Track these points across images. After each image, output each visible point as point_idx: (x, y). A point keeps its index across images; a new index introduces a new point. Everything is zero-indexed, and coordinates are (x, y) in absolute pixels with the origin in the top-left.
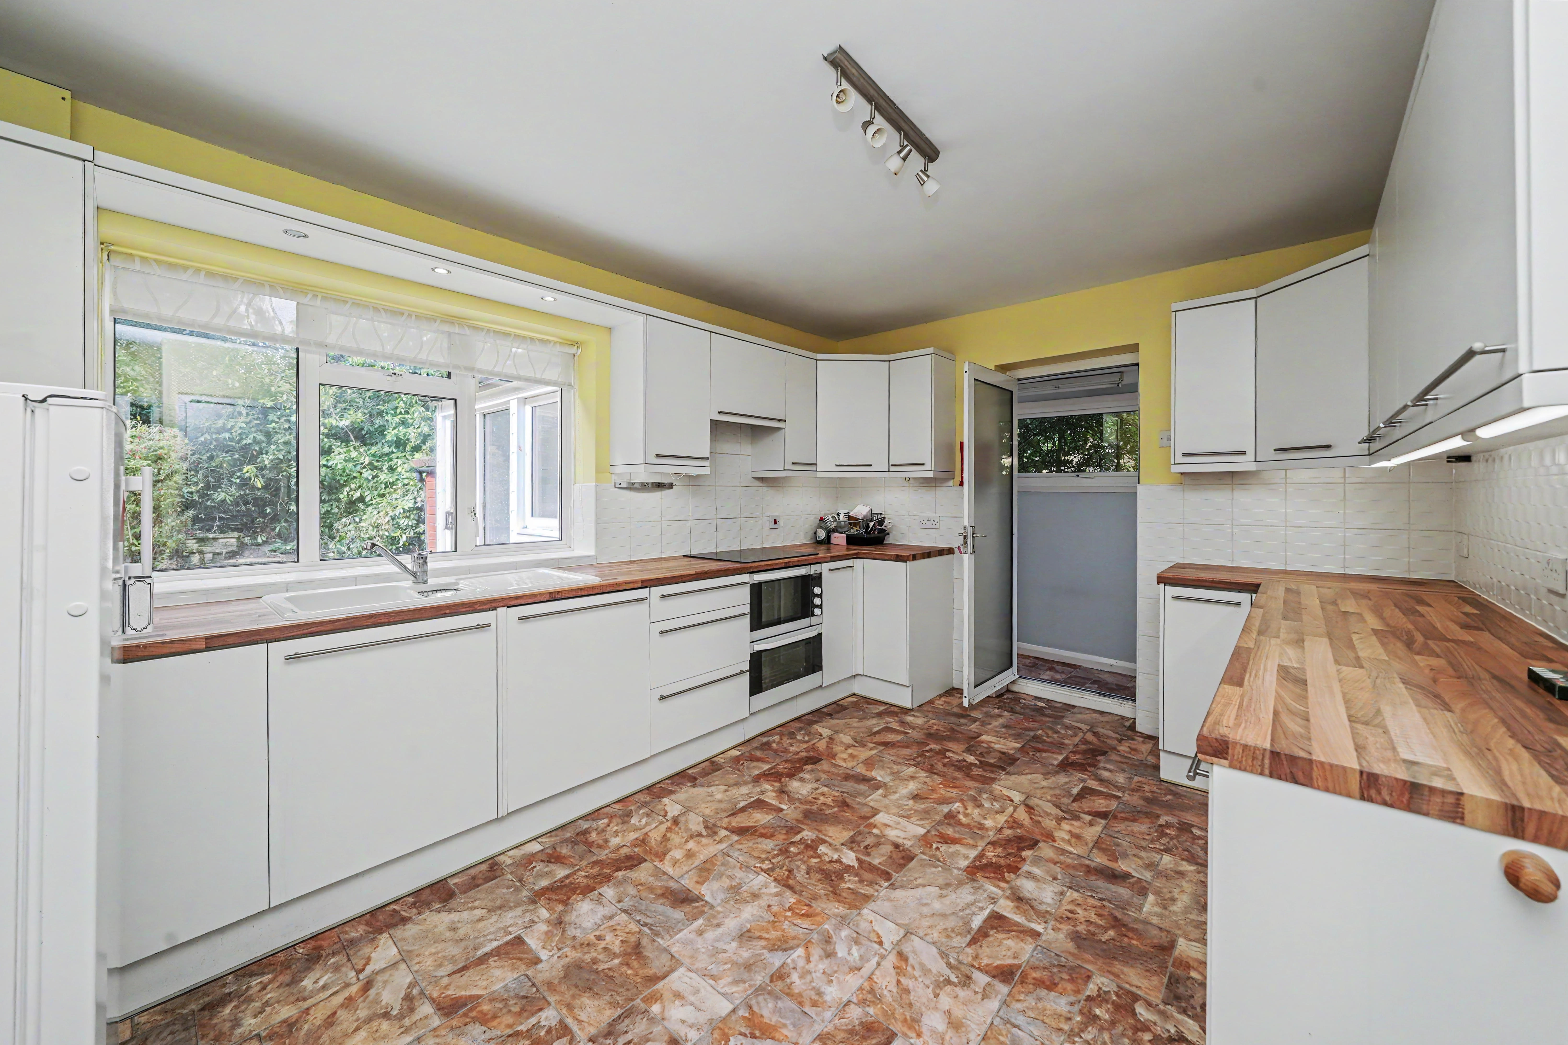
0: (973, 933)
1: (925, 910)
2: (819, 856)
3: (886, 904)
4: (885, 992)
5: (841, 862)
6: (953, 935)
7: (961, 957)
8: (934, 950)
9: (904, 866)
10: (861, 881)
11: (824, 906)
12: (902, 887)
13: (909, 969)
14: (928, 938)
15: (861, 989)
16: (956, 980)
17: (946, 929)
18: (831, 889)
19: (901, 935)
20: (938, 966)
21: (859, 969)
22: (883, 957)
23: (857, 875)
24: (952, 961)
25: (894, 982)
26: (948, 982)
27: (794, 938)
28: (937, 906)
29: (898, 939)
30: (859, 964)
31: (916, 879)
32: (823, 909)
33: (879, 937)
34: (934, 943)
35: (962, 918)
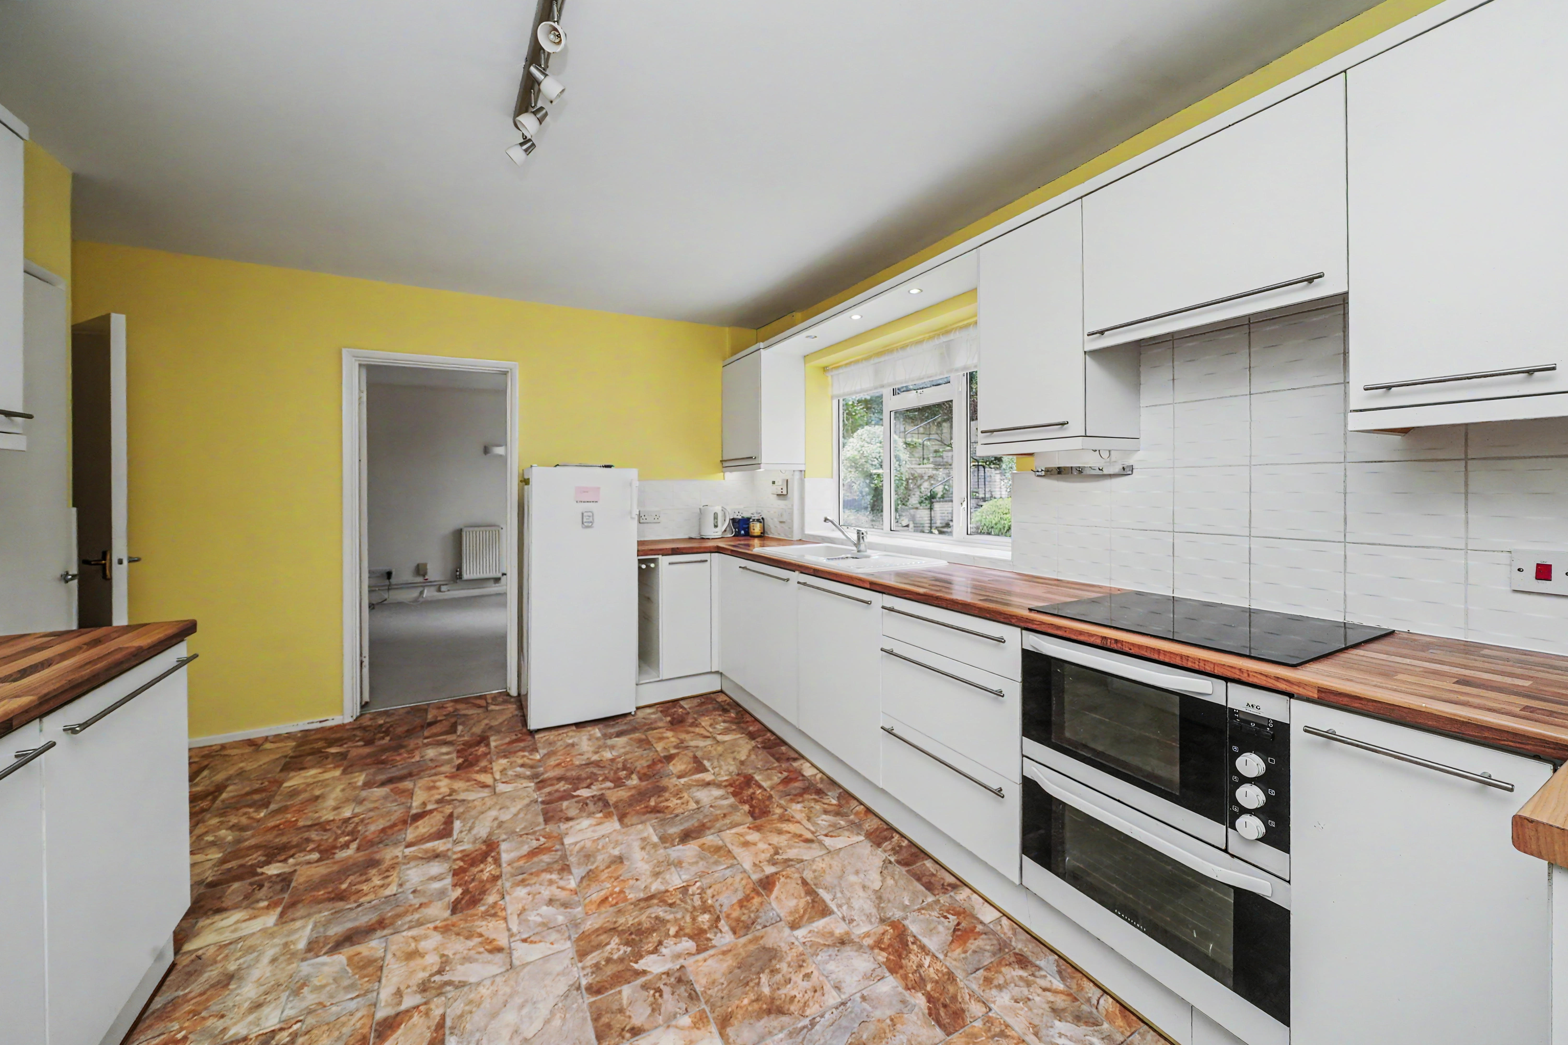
0: (447, 1032)
1: (518, 1000)
2: (676, 935)
3: (559, 968)
4: (484, 923)
5: (652, 952)
6: (467, 1008)
7: (443, 998)
8: (473, 980)
9: (596, 1019)
10: (609, 960)
11: (603, 916)
12: (566, 996)
13: (482, 950)
14: (487, 983)
15: (504, 909)
16: (433, 979)
17: (479, 1006)
18: (620, 928)
19: (514, 961)
20: (458, 974)
21: (519, 915)
22: (512, 935)
23: (621, 960)
24: (448, 988)
25: (484, 933)
26: (440, 972)
27: (589, 885)
28: (510, 1017)
29: (513, 957)
30: (522, 917)
31: (564, 1019)
32: (600, 914)
33: (531, 942)
34: (478, 984)
35: (472, 1034)
